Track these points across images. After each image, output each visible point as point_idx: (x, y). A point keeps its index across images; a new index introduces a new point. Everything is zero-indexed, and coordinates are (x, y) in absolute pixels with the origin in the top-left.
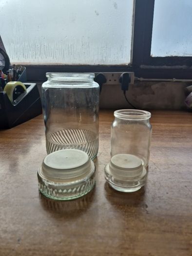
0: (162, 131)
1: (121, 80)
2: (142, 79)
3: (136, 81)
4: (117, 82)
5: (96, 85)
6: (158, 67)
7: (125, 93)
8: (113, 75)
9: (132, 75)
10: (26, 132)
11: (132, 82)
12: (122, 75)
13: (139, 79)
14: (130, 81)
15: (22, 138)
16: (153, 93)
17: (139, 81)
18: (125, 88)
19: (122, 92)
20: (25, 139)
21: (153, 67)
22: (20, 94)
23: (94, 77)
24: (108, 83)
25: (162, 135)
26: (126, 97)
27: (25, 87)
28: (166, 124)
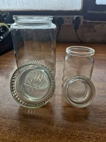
0: (100, 60)
1: (74, 22)
2: (88, 21)
3: (84, 23)
4: (71, 23)
5: (54, 26)
6: (100, 12)
7: (76, 31)
8: (68, 18)
9: (82, 18)
10: (8, 59)
11: (81, 23)
12: (75, 18)
13: (86, 21)
14: (80, 22)
15: (5, 64)
16: (95, 31)
17: (86, 22)
18: (76, 28)
19: (74, 30)
20: (7, 65)
21: (97, 12)
22: (4, 32)
23: (52, 19)
24: (65, 23)
25: (100, 63)
26: (76, 34)
27: (7, 27)
28: (103, 55)
